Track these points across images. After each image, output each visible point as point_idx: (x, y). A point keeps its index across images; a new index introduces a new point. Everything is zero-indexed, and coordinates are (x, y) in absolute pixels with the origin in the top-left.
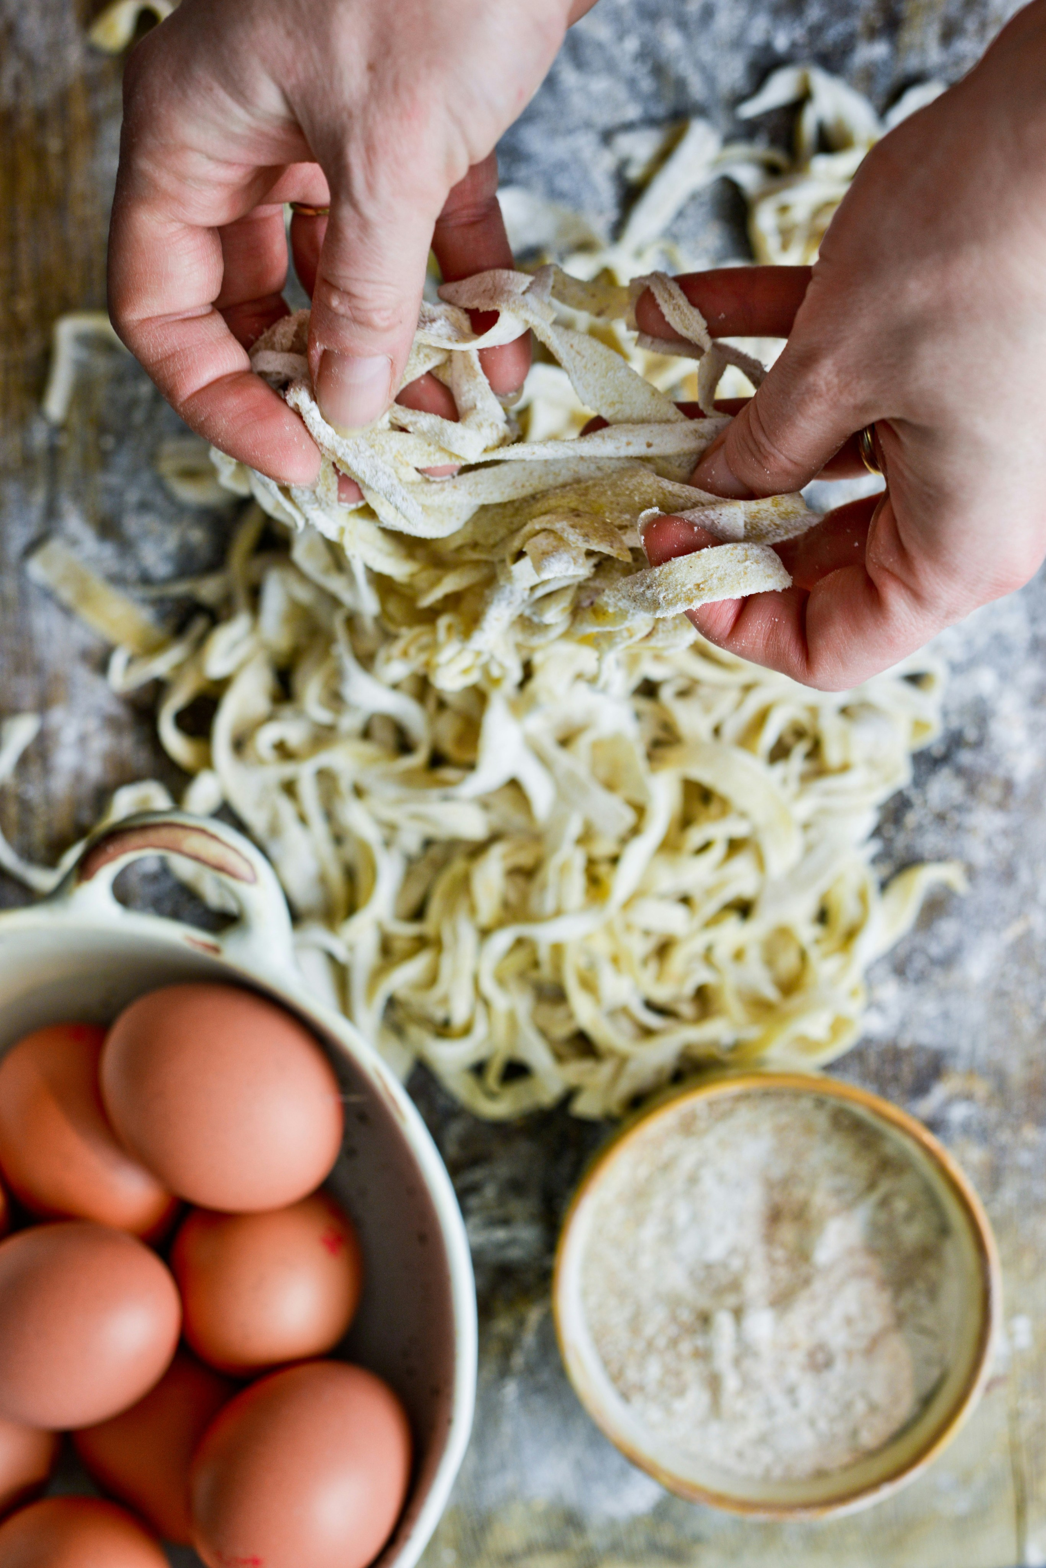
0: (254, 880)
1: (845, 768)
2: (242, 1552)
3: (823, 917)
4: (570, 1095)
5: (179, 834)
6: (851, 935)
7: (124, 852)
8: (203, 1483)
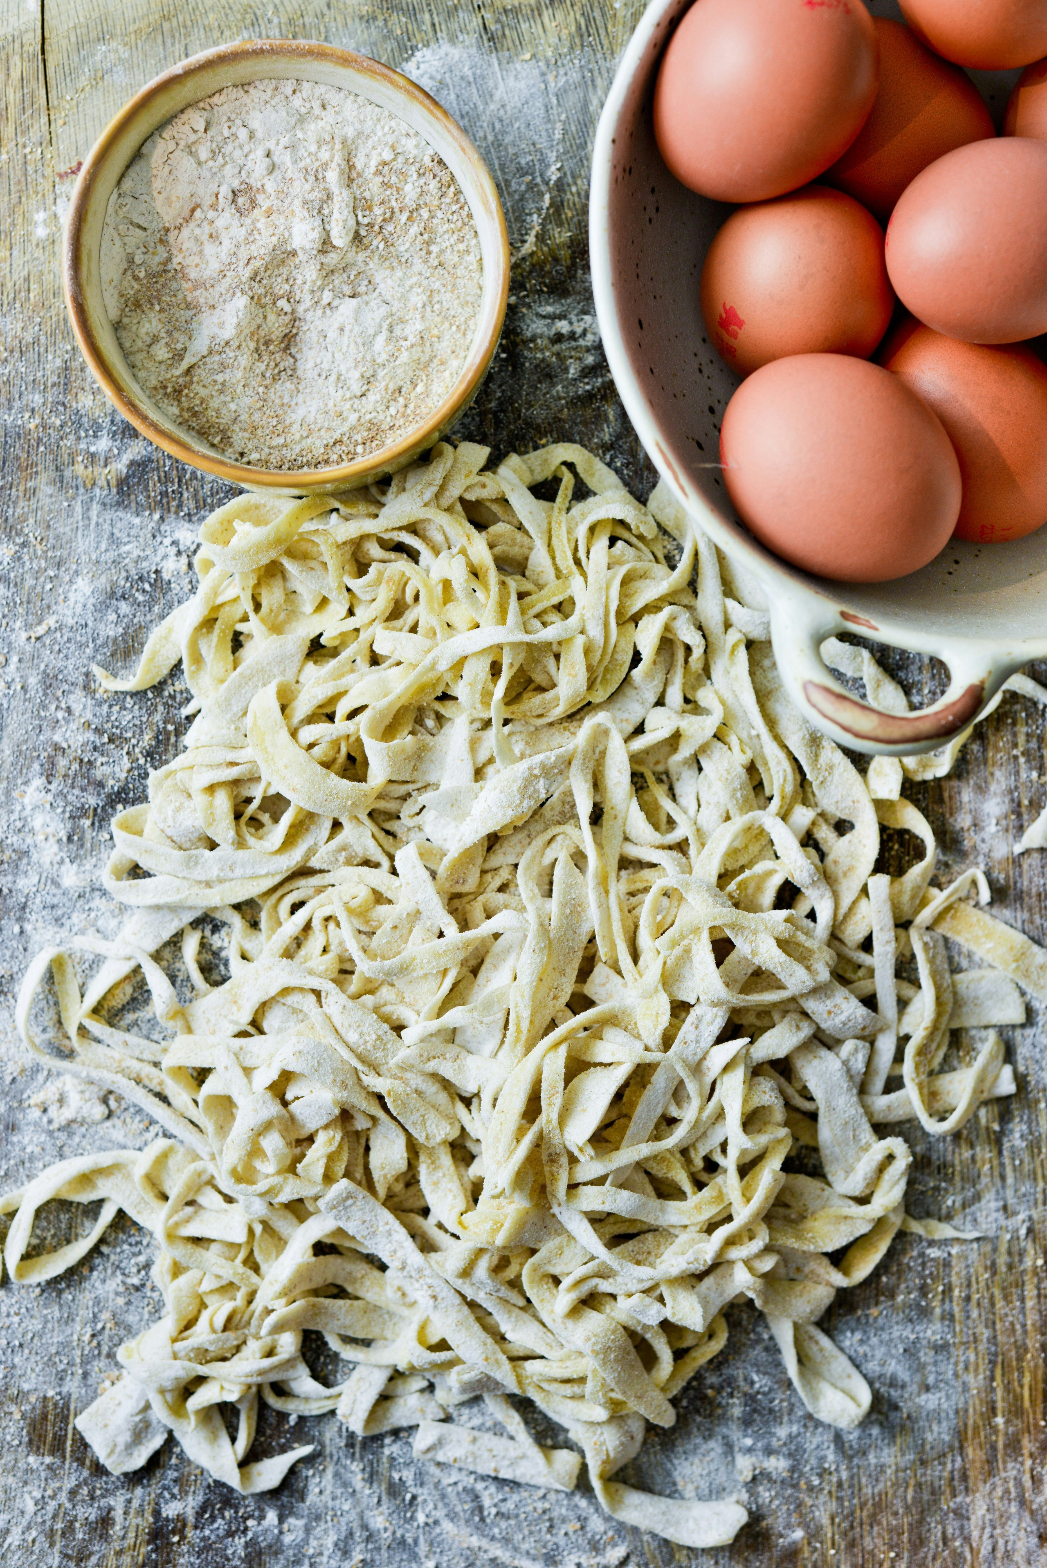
0: (806, 686)
1: (211, 789)
2: (824, 14)
3: (237, 642)
4: (492, 465)
5: (881, 733)
6: (209, 623)
7: (936, 713)
8: (864, 82)
